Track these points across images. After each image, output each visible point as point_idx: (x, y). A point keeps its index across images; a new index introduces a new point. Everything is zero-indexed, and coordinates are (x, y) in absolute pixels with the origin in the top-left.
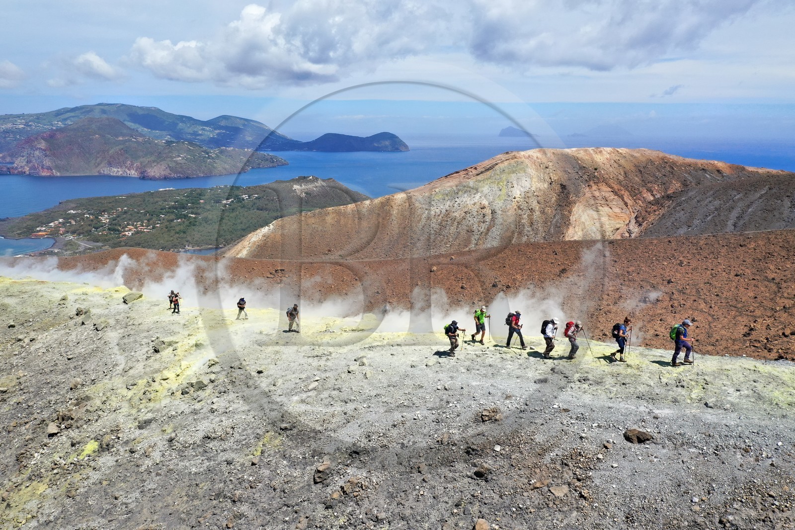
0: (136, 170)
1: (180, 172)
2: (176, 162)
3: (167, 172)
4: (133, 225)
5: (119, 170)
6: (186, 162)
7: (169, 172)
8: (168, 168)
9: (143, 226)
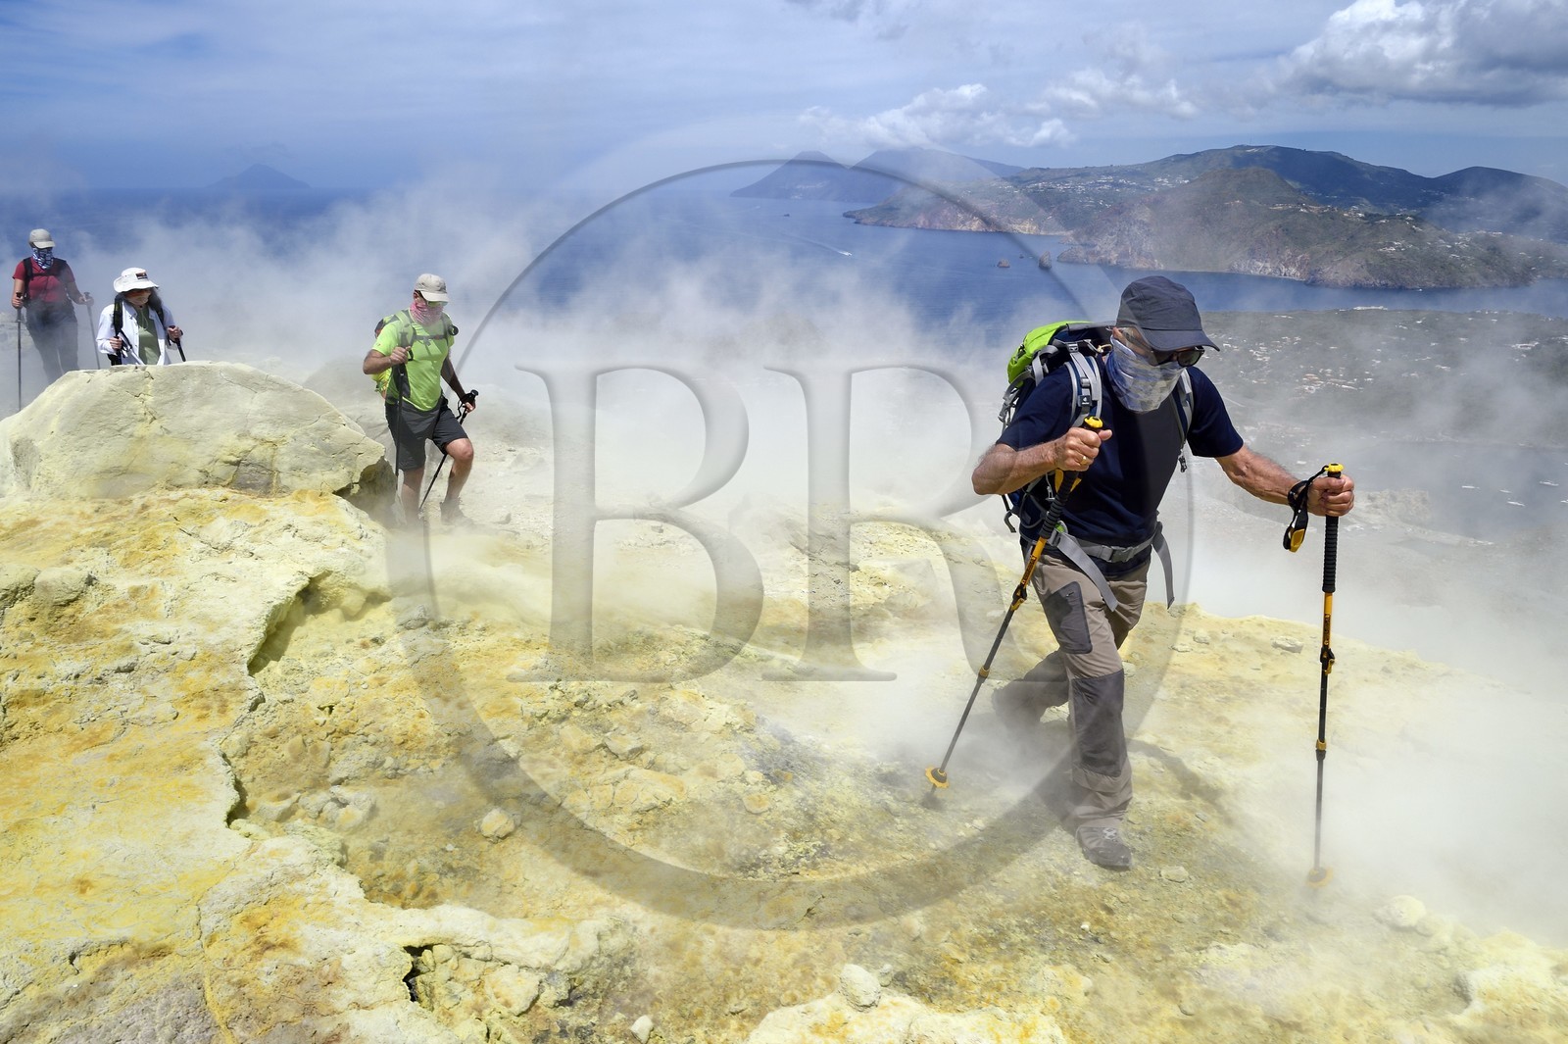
0: (1300, 267)
1: (1387, 277)
2: (1383, 256)
3: (1362, 276)
4: (1316, 373)
5: (1268, 265)
6: (1404, 257)
7: (1366, 274)
8: (1365, 267)
9: (1338, 378)
